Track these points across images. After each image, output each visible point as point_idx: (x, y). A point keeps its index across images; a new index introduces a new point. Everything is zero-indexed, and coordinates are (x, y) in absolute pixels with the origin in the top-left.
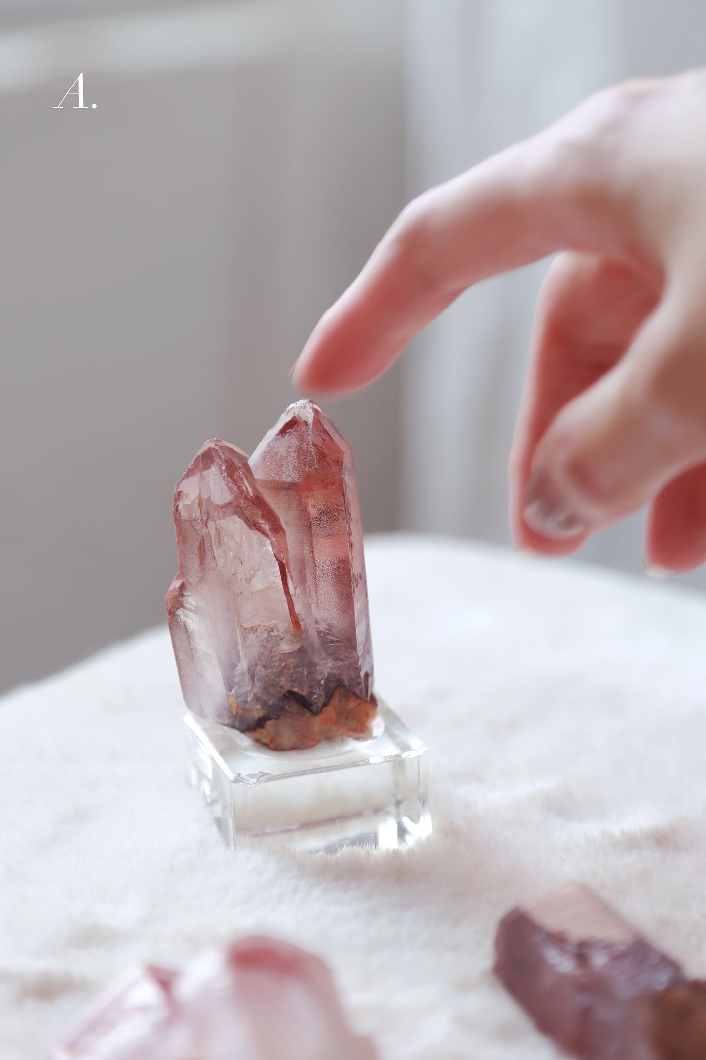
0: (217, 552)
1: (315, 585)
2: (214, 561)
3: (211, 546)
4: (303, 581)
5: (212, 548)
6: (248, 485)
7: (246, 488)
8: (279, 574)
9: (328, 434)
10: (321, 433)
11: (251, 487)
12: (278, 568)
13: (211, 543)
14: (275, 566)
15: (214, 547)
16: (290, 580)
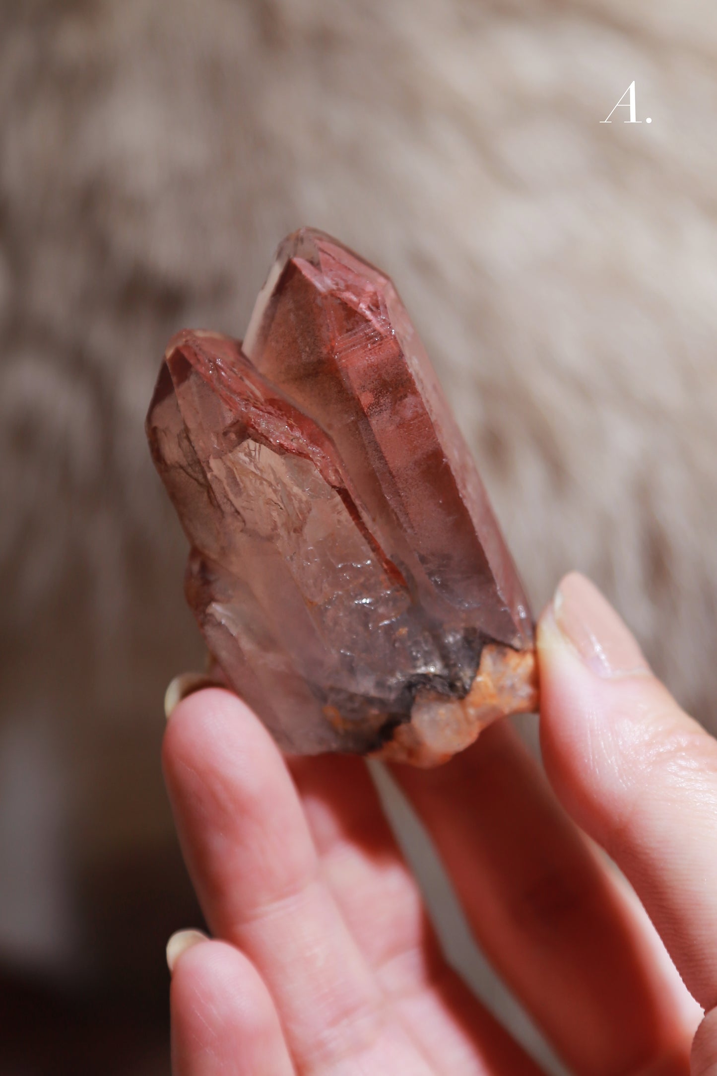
0: (238, 503)
1: (403, 505)
2: (239, 517)
3: (226, 496)
4: (383, 506)
5: (229, 500)
6: (253, 388)
7: (252, 392)
8: (342, 506)
9: (349, 269)
10: (339, 272)
11: (258, 389)
12: (338, 498)
13: (225, 492)
14: (333, 497)
15: (232, 497)
16: (362, 510)
